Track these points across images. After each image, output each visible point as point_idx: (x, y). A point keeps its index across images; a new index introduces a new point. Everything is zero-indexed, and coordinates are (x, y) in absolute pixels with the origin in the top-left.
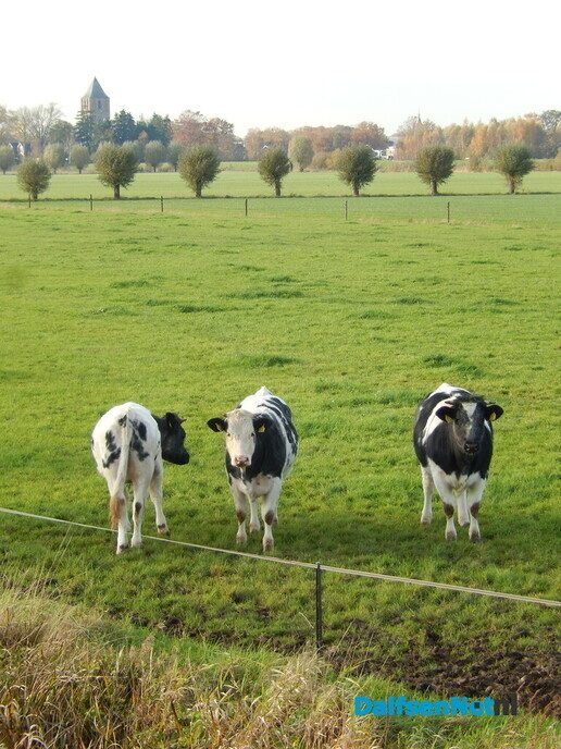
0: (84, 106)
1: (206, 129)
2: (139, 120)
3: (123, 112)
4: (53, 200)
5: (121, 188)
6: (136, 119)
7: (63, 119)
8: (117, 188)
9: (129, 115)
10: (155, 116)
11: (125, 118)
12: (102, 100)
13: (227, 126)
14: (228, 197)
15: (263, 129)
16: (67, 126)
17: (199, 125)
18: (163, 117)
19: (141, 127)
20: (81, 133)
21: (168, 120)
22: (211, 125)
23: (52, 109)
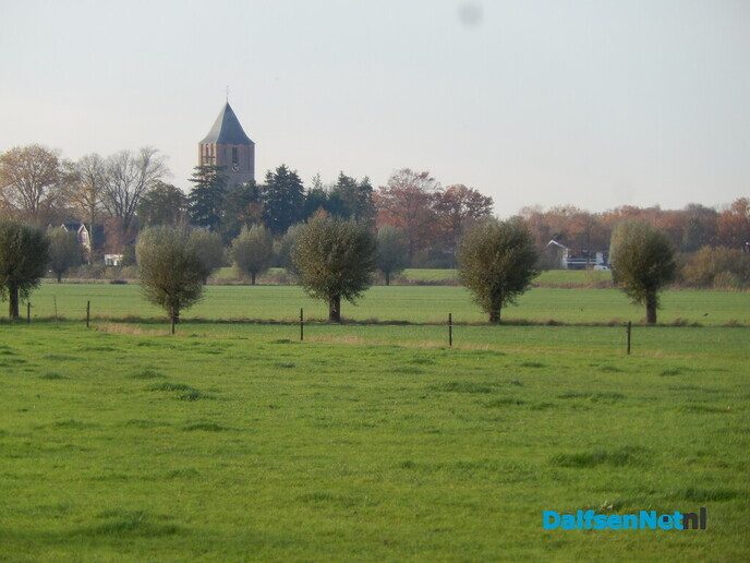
0: (205, 156)
1: (439, 207)
2: (313, 187)
3: (282, 170)
4: (211, 322)
5: (344, 304)
6: (308, 184)
7: (166, 180)
8: (335, 302)
9: (294, 176)
10: (343, 180)
11: (285, 181)
12: (240, 147)
13: (479, 202)
14: (552, 323)
15: (545, 211)
16: (174, 195)
17: (424, 198)
18: (359, 181)
19: (317, 199)
20: (201, 210)
21: (366, 188)
22: (449, 199)
23: (146, 162)
